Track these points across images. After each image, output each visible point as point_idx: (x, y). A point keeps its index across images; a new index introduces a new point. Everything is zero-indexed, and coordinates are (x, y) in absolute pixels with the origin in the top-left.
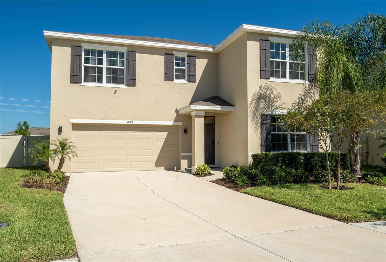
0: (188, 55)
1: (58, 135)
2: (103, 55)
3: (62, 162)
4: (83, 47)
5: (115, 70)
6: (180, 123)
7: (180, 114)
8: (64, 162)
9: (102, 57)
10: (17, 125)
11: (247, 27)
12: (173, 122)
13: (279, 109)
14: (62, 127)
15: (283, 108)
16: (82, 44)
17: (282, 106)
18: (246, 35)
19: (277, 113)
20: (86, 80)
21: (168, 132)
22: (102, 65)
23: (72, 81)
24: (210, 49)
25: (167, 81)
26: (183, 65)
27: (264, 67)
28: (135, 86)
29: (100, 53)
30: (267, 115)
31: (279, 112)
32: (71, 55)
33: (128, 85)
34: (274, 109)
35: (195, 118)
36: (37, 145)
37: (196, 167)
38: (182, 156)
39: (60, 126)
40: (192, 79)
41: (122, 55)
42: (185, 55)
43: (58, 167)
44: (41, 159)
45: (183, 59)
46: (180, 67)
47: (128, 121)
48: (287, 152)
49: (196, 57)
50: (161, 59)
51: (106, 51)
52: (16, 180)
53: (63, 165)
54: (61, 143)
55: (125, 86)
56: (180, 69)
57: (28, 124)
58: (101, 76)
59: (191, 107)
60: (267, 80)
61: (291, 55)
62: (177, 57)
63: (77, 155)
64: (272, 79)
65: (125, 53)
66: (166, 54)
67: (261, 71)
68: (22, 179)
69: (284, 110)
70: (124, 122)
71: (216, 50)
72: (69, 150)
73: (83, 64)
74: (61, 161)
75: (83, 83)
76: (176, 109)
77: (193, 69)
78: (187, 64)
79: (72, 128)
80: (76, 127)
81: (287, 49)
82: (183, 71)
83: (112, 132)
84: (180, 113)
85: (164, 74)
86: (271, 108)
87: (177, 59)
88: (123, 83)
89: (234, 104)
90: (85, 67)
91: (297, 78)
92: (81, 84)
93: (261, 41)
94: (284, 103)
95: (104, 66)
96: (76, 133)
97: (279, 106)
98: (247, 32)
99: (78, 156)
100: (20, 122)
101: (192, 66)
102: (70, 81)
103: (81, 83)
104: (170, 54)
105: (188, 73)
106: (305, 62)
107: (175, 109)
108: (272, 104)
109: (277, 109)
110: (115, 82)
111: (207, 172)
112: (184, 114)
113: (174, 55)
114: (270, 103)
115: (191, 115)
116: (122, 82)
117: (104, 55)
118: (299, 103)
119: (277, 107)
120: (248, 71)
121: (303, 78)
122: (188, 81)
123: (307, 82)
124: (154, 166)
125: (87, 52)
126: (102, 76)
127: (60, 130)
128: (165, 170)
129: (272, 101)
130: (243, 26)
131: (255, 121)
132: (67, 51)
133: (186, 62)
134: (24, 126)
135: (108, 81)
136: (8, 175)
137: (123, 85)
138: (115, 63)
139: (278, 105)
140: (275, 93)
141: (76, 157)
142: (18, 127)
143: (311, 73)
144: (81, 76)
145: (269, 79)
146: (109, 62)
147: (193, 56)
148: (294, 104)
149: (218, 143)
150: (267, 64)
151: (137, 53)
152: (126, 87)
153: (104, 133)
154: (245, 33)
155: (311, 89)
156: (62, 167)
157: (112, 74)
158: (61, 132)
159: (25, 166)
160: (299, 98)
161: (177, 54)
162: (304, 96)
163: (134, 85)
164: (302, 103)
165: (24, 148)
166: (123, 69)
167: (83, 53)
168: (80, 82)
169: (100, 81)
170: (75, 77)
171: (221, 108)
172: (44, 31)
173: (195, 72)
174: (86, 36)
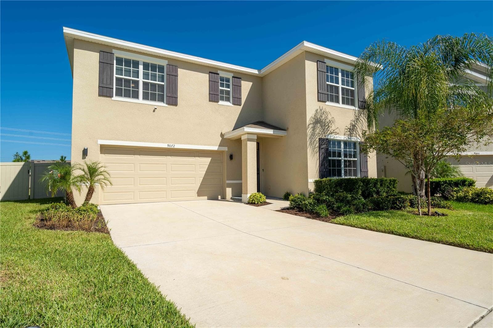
0: (233, 76)
1: (83, 159)
2: (139, 66)
3: (91, 191)
4: (115, 54)
5: (153, 85)
6: (225, 149)
7: (225, 139)
8: (94, 192)
9: (139, 69)
10: (14, 156)
11: (307, 45)
12: (218, 147)
13: (333, 134)
14: (87, 149)
15: (337, 132)
16: (114, 51)
17: (336, 131)
18: (305, 54)
19: (332, 138)
20: (119, 93)
21: (211, 158)
22: (139, 78)
23: (101, 94)
24: (255, 72)
25: (211, 102)
26: (228, 86)
27: (322, 89)
28: (177, 105)
29: (136, 64)
30: (324, 139)
31: (333, 137)
32: (100, 62)
33: (168, 103)
34: (329, 134)
35: (248, 142)
36: (52, 172)
37: (249, 195)
38: (227, 183)
39: (85, 148)
40: (237, 102)
41: (161, 69)
42: (230, 76)
43: (85, 198)
44: (63, 188)
45: (228, 80)
46: (225, 89)
47: (169, 144)
48: (340, 178)
49: (241, 78)
50: (205, 78)
51: (143, 62)
52: (25, 218)
53: (92, 196)
54: (89, 168)
55: (165, 104)
56: (225, 90)
57: (29, 154)
58: (137, 90)
59: (245, 129)
60: (324, 103)
61: (343, 81)
62: (221, 78)
63: (111, 182)
64: (328, 103)
65: (165, 67)
66: (210, 72)
67: (319, 93)
68: (33, 216)
69: (338, 135)
70: (164, 145)
71: (262, 72)
72: (100, 177)
73: (115, 75)
74: (89, 191)
75: (115, 98)
76: (222, 133)
77: (238, 91)
78: (232, 85)
79: (100, 151)
80: (105, 149)
81: (339, 73)
82: (228, 93)
83: (149, 157)
84: (225, 137)
85: (208, 94)
86: (326, 132)
87: (222, 79)
88: (163, 101)
89: (286, 129)
90: (117, 79)
91: (348, 104)
92: (113, 99)
93: (318, 62)
94: (338, 128)
95: (141, 79)
96: (106, 157)
97: (334, 130)
98: (306, 51)
99: (113, 184)
100: (17, 153)
101: (237, 88)
102: (99, 94)
103: (113, 97)
104: (214, 73)
105: (234, 95)
106: (355, 89)
107: (220, 133)
108: (328, 128)
109: (331, 133)
110: (153, 99)
111: (263, 200)
112: (229, 139)
113: (218, 74)
114: (325, 127)
115: (241, 138)
116: (161, 100)
117: (141, 67)
118: (350, 129)
119: (332, 131)
120: (306, 92)
121: (353, 104)
122: (234, 104)
123: (357, 109)
124: (196, 195)
125: (120, 61)
126: (138, 92)
127: (85, 153)
128: (208, 200)
129: (327, 126)
130: (303, 43)
131: (312, 146)
132: (94, 57)
133: (231, 84)
134: (25, 156)
135: (145, 97)
136: (11, 211)
137: (163, 104)
138: (154, 77)
139: (332, 130)
140: (330, 118)
141: (109, 186)
142: (15, 158)
143: (361, 100)
144: (113, 89)
145: (325, 102)
146: (146, 76)
147: (238, 77)
148: (346, 130)
149: (263, 170)
150: (324, 87)
151: (179, 68)
152: (167, 106)
153: (140, 158)
154: (303, 52)
155: (360, 115)
156: (90, 198)
157: (150, 90)
158: (87, 156)
159: (31, 198)
160: (350, 124)
161: (222, 74)
162: (354, 122)
163: (175, 104)
164: (353, 129)
165: (30, 177)
166: (163, 85)
167: (115, 61)
168: (111, 96)
169: (136, 96)
170: (105, 90)
171: (273, 131)
172: (64, 28)
173: (240, 95)
174: (120, 40)
